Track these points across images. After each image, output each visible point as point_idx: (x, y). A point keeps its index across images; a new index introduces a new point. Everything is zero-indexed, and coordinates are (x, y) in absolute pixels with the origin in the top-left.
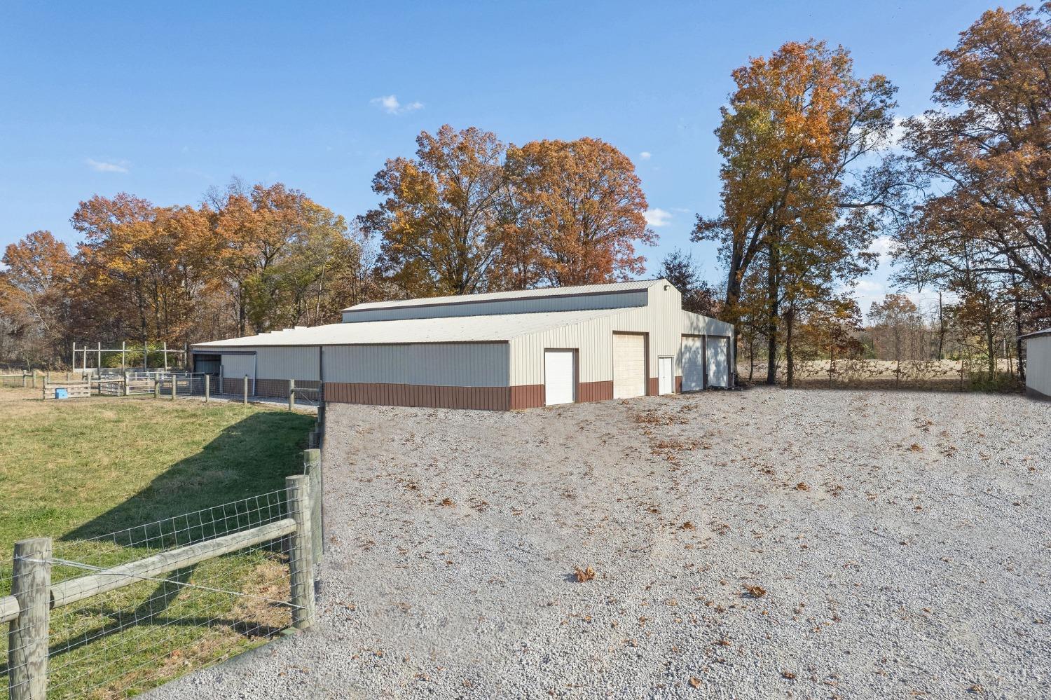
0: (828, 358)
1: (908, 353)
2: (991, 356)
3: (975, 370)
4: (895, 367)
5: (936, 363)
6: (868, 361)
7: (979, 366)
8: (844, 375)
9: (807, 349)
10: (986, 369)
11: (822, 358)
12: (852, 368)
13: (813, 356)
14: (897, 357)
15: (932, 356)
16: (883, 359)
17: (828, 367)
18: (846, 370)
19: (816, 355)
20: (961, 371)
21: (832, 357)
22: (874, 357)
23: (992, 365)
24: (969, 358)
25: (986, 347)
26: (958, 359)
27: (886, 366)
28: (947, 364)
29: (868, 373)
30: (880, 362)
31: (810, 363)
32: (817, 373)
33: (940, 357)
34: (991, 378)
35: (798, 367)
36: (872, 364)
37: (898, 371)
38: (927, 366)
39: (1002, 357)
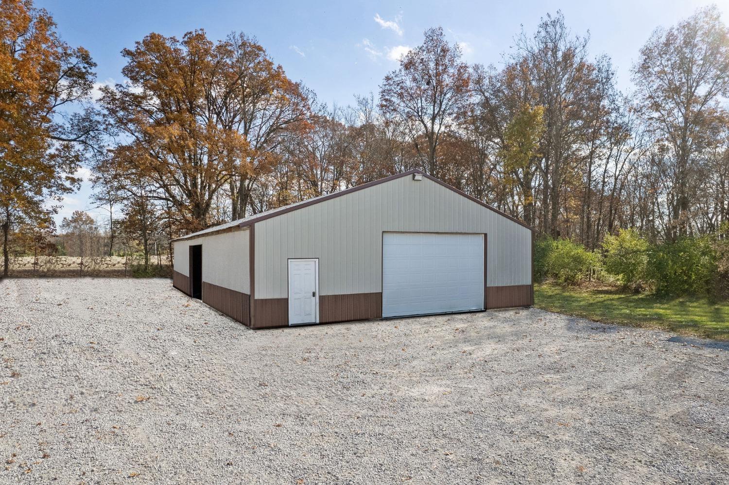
0: (33, 255)
1: (88, 252)
2: (146, 254)
3: (135, 263)
4: (79, 261)
5: (108, 259)
6: (60, 257)
7: (137, 260)
8: (44, 267)
9: (18, 249)
10: (143, 262)
11: (28, 255)
12: (49, 262)
13: (22, 254)
14: (81, 254)
15: (105, 253)
16: (71, 256)
17: (33, 261)
18: (45, 263)
19: (24, 253)
20: (126, 264)
21: (35, 255)
22: (64, 254)
23: (147, 260)
24: (131, 255)
25: (143, 248)
26: (123, 256)
27: (74, 261)
28: (115, 259)
29: (61, 265)
30: (69, 258)
31: (20, 259)
32: (25, 265)
33: (111, 255)
34: (146, 268)
35: (12, 261)
36: (64, 259)
37: (82, 264)
38: (101, 261)
39: (154, 254)
